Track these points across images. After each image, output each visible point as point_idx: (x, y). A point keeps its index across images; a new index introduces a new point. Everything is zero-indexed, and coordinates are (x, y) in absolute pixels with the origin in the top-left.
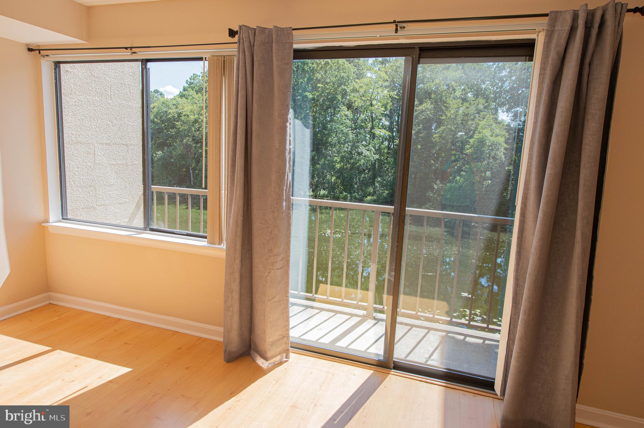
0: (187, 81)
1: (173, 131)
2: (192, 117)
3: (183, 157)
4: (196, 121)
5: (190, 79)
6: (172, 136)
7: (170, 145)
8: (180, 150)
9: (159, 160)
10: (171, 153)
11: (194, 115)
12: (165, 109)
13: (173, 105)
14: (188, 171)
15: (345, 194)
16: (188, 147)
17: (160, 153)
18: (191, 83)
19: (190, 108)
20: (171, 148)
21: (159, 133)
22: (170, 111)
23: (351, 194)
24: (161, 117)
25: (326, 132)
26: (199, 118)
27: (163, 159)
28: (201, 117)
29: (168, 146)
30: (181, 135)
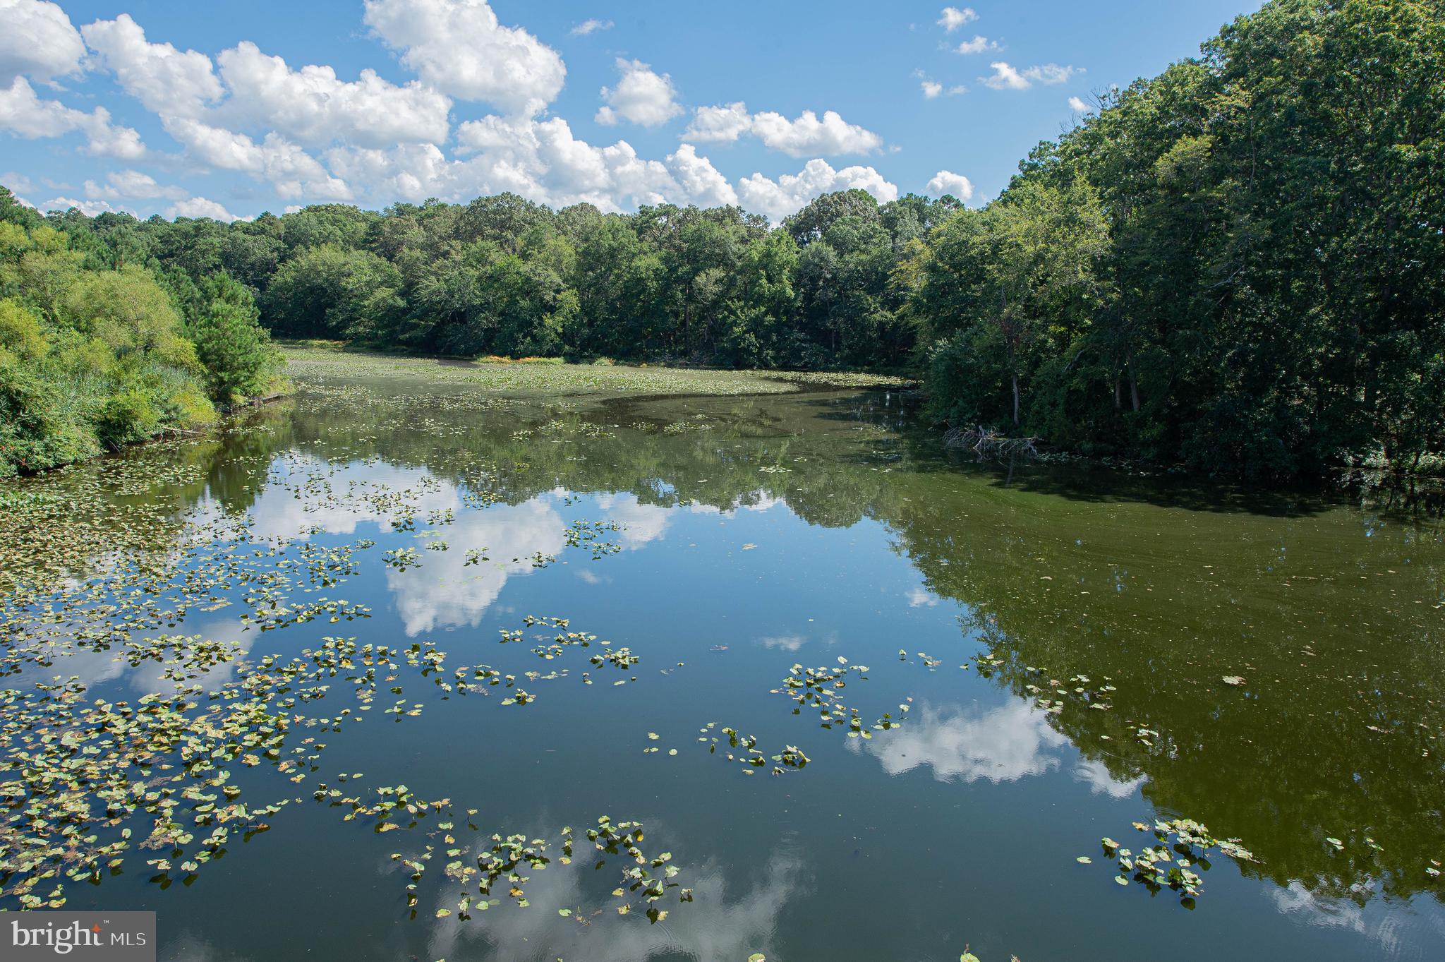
0: (1022, 163)
1: (977, 290)
2: (1030, 249)
3: (998, 352)
4: (1039, 258)
5: (1031, 156)
6: (973, 302)
7: (969, 324)
8: (989, 332)
9: (941, 359)
10: (969, 342)
11: (1036, 243)
12: (963, 237)
13: (984, 224)
14: (1007, 386)
16: (1011, 326)
17: (941, 343)
18: (1034, 167)
19: (1025, 225)
20: (970, 330)
21: (944, 294)
22: (976, 239)
24: (952, 257)
26: (1047, 250)
27: (950, 357)
28: (1053, 248)
29: (965, 325)
30: (995, 296)
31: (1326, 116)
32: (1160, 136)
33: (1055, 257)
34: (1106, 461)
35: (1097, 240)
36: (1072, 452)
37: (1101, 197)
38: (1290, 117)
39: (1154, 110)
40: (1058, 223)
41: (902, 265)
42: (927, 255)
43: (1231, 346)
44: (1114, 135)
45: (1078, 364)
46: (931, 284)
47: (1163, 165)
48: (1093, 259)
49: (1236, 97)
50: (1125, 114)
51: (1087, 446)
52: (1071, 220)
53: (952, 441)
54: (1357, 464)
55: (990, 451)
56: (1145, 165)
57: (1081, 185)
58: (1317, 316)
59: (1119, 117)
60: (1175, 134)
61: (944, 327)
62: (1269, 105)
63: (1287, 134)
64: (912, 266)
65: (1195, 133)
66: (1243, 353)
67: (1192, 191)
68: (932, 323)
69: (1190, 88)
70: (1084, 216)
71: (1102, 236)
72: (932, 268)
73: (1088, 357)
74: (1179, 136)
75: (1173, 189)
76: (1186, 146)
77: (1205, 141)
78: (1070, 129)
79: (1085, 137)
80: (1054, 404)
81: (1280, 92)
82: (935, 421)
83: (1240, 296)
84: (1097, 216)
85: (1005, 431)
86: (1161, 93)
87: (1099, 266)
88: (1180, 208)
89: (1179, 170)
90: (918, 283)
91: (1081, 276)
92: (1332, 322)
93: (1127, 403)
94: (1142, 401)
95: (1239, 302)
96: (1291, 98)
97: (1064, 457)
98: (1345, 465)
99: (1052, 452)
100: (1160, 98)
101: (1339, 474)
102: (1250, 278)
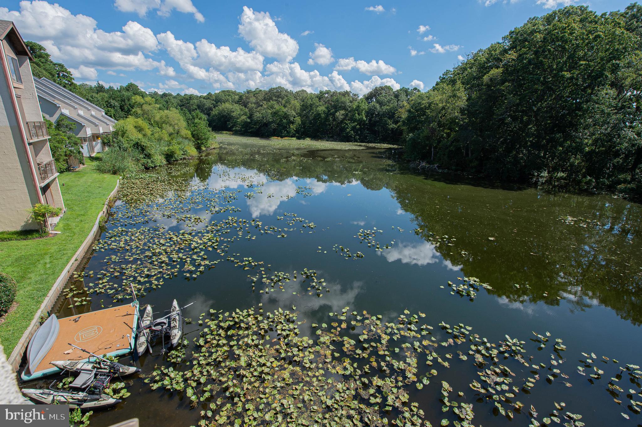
0: (440, 77)
1: (423, 118)
2: (440, 105)
3: (428, 138)
4: (443, 108)
5: (443, 75)
6: (421, 122)
8: (426, 132)
9: (410, 140)
10: (419, 135)
11: (443, 103)
12: (420, 101)
13: (426, 97)
14: (430, 148)
15: (589, 178)
16: (433, 130)
17: (411, 135)
18: (444, 78)
19: (439, 97)
20: (420, 131)
21: (413, 119)
22: (424, 102)
23: (597, 178)
24: (416, 108)
25: (580, 113)
26: (446, 106)
27: (412, 139)
28: (448, 105)
29: (418, 129)
30: (429, 120)
31: (541, 62)
32: (486, 68)
33: (448, 108)
34: (459, 172)
35: (462, 103)
36: (449, 169)
37: (465, 88)
38: (530, 62)
39: (485, 59)
40: (450, 97)
41: (400, 110)
42: (408, 107)
43: (502, 137)
44: (471, 68)
45: (453, 142)
46: (408, 116)
47: (486, 78)
48: (461, 108)
49: (513, 55)
50: (475, 61)
51: (454, 168)
52: (454, 96)
53: (412, 165)
54: (538, 175)
55: (423, 168)
56: (479, 78)
57: (459, 84)
58: (531, 128)
59: (473, 62)
60: (491, 68)
61: (412, 130)
62: (523, 57)
63: (528, 68)
64: (402, 110)
65: (497, 67)
66: (506, 140)
67: (494, 87)
68: (408, 128)
69: (497, 52)
70: (459, 95)
71: (464, 101)
72: (409, 111)
73: (456, 140)
74: (492, 68)
75: (488, 86)
76: (494, 72)
77: (500, 70)
78: (456, 66)
79: (461, 69)
80: (444, 155)
81: (527, 54)
82: (407, 159)
83: (507, 121)
84: (463, 95)
85: (429, 163)
86: (488, 54)
87: (462, 111)
88: (490, 92)
89: (491, 80)
90: (404, 116)
91: (456, 114)
92: (535, 131)
93: (467, 154)
94: (472, 154)
95: (506, 124)
96: (530, 56)
97: (446, 171)
98: (534, 176)
99: (443, 169)
100: (487, 56)
101: (532, 179)
102: (510, 116)
